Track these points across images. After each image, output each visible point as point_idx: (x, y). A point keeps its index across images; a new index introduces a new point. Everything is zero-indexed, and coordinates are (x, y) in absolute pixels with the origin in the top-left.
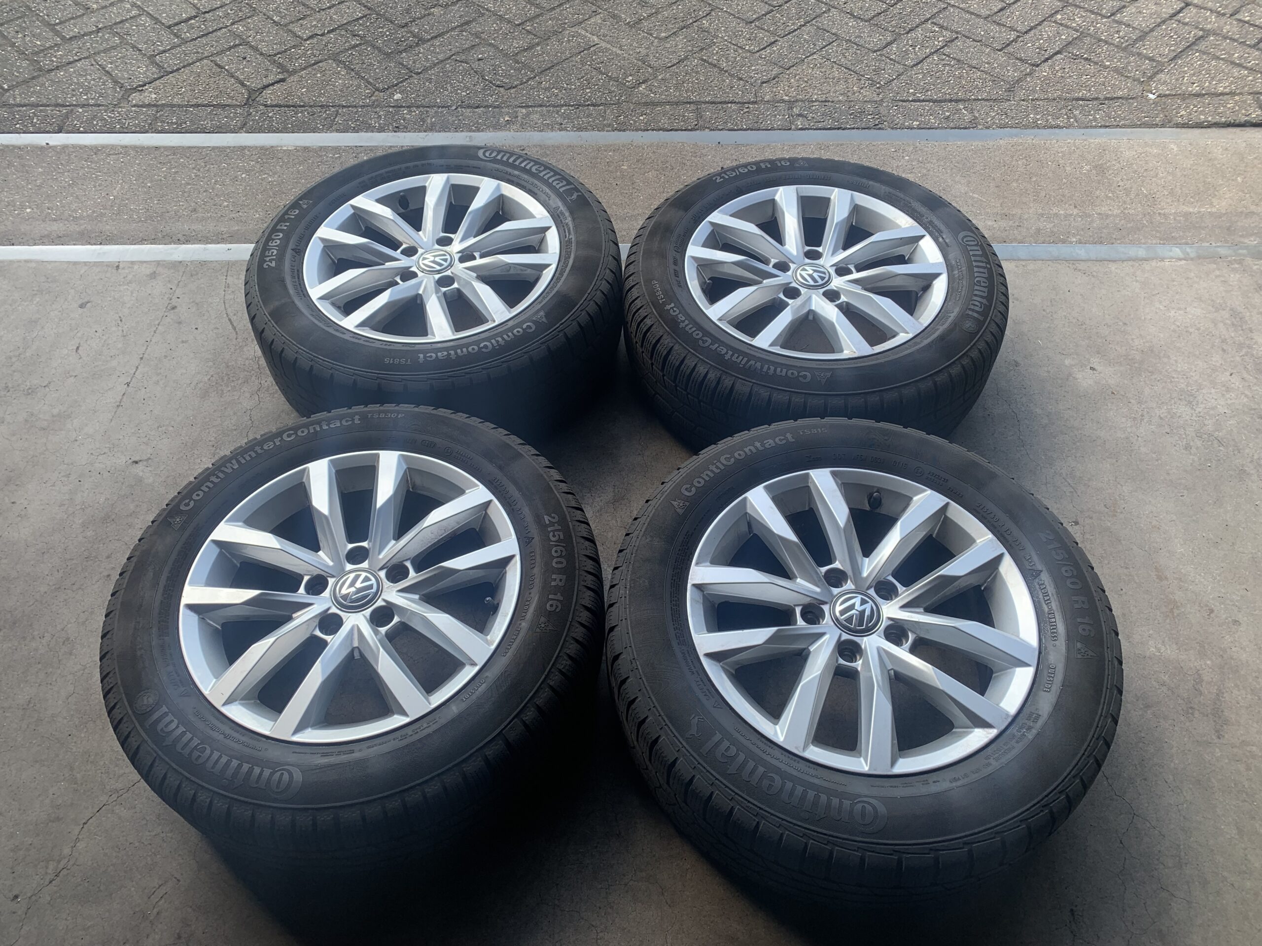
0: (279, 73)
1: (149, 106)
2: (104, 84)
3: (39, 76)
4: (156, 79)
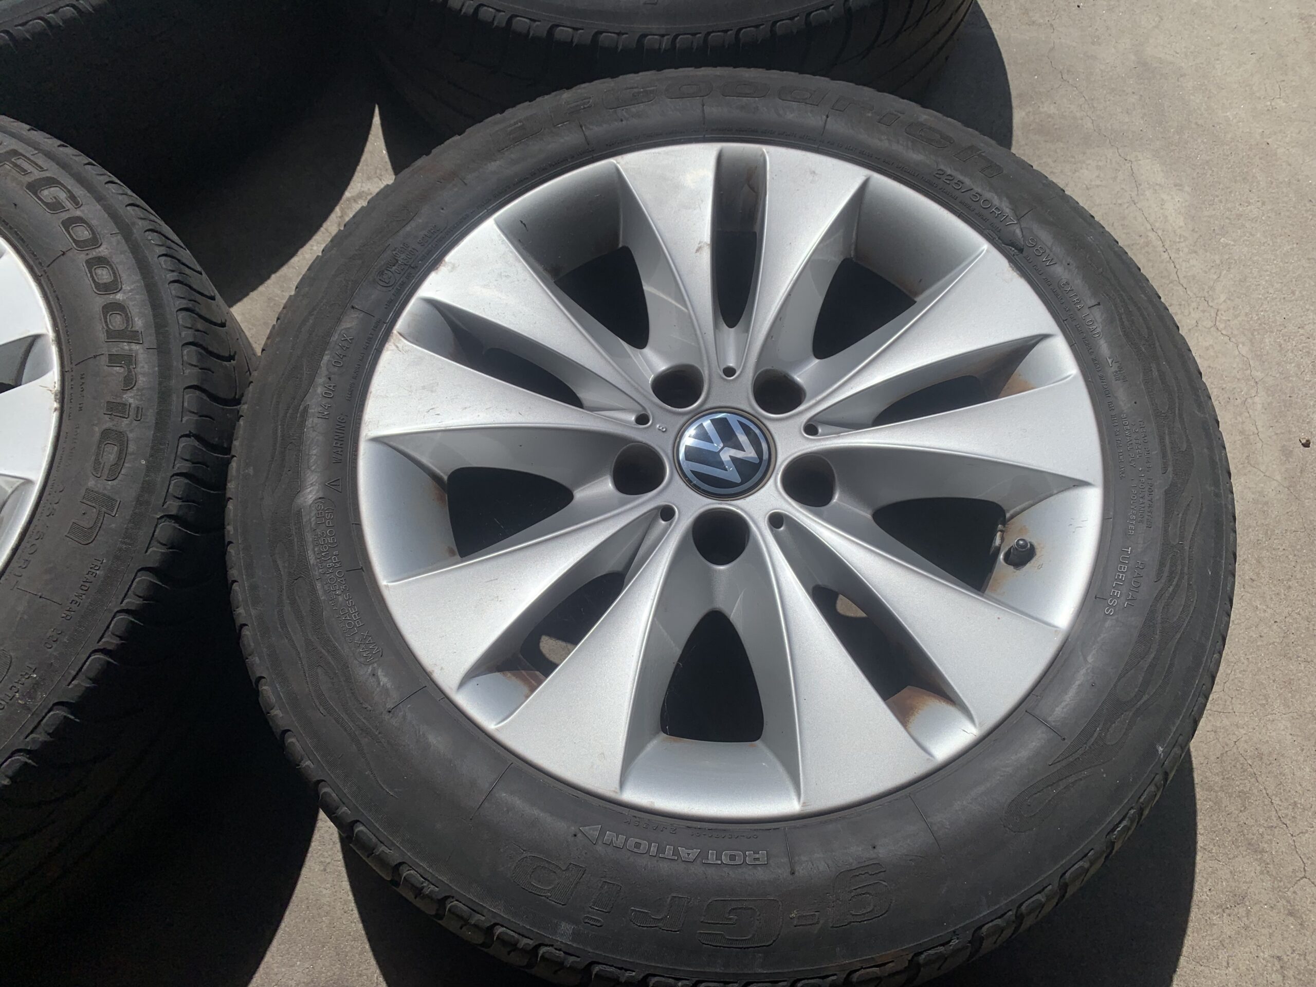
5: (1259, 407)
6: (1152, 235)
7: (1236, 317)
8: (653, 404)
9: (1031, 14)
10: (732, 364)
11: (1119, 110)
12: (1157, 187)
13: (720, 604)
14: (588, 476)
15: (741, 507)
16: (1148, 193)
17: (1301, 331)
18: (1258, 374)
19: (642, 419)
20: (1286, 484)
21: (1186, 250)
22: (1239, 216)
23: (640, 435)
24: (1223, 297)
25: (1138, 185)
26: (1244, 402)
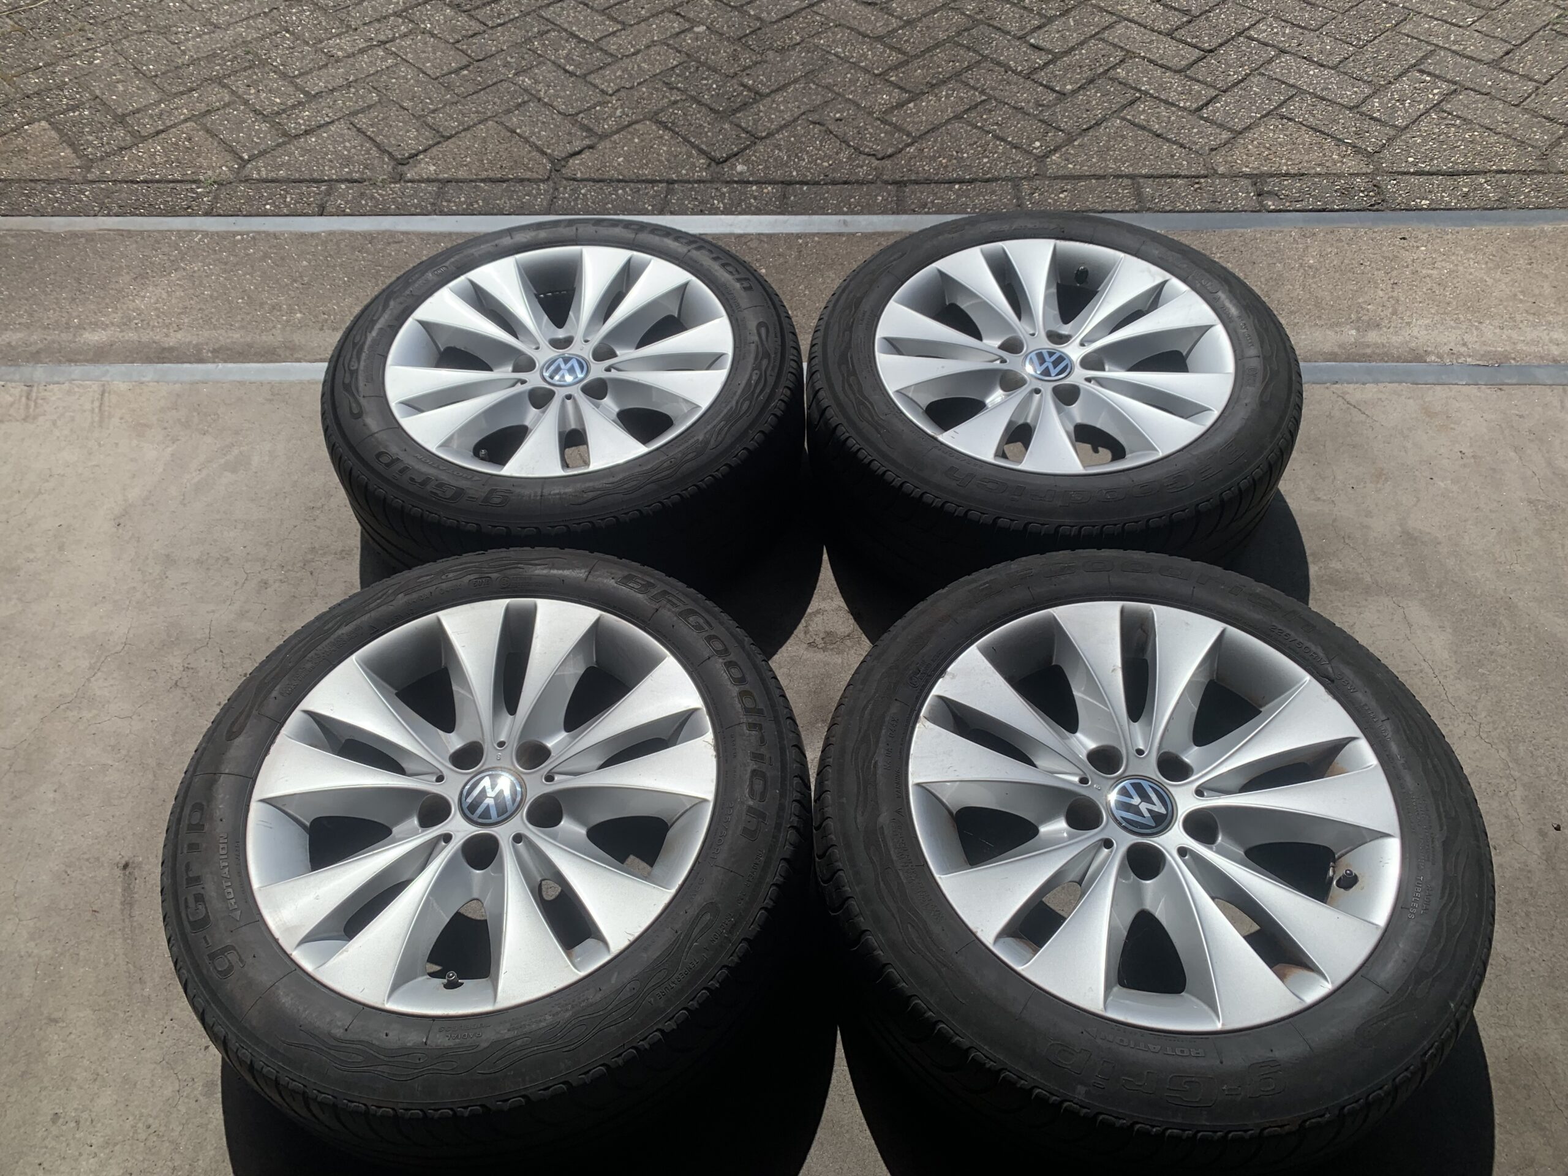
0: (586, 137)
1: (429, 181)
2: (368, 152)
3: (284, 143)
4: (431, 147)
5: (1519, 798)
6: (1423, 664)
7: (1495, 729)
8: (1090, 770)
9: (1316, 492)
10: (1141, 747)
11: (1391, 568)
12: (1426, 628)
13: (1148, 906)
14: (1049, 818)
15: (1158, 841)
16: (1419, 632)
17: (1547, 742)
18: (1517, 774)
19: (1084, 781)
20: (1544, 857)
21: (1452, 677)
22: (1491, 653)
23: (1083, 790)
24: (1484, 714)
25: (1410, 626)
26: (1507, 794)
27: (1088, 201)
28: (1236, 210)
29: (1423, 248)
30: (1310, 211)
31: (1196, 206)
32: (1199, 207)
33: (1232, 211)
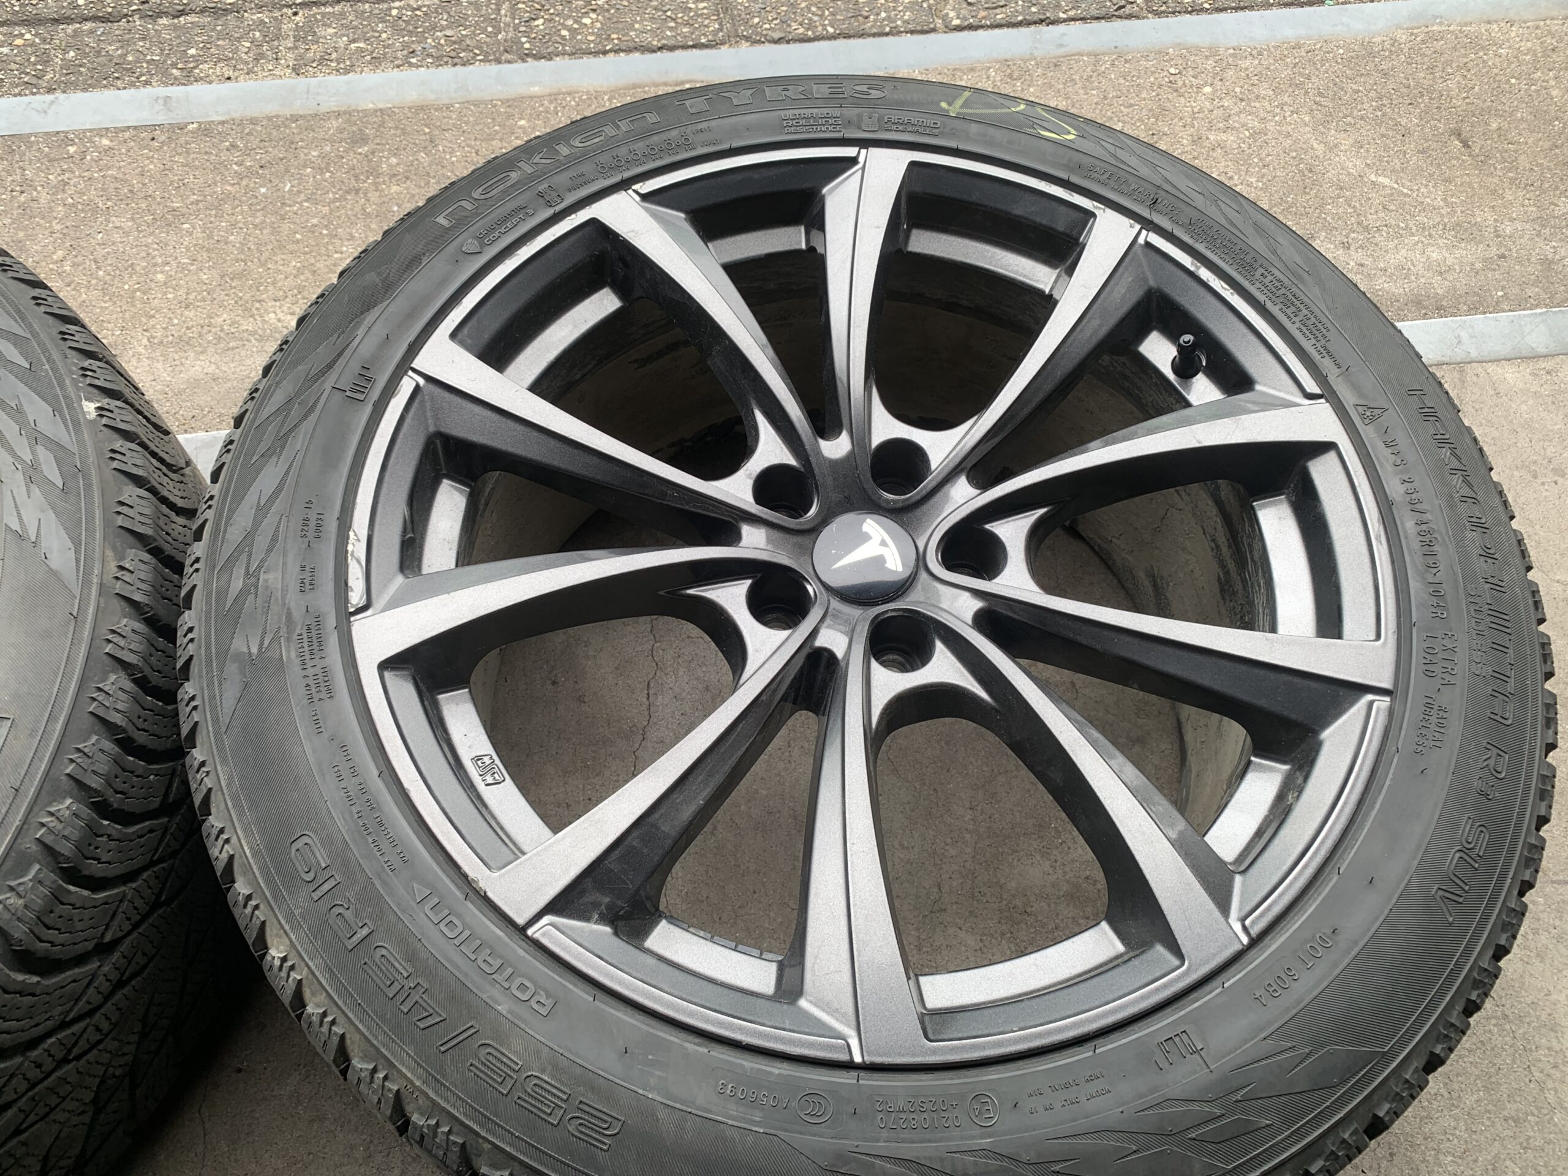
27: (633, 28)
28: (895, 32)
29: (1207, 89)
30: (1019, 24)
31: (824, 26)
32: (831, 30)
33: (887, 34)
